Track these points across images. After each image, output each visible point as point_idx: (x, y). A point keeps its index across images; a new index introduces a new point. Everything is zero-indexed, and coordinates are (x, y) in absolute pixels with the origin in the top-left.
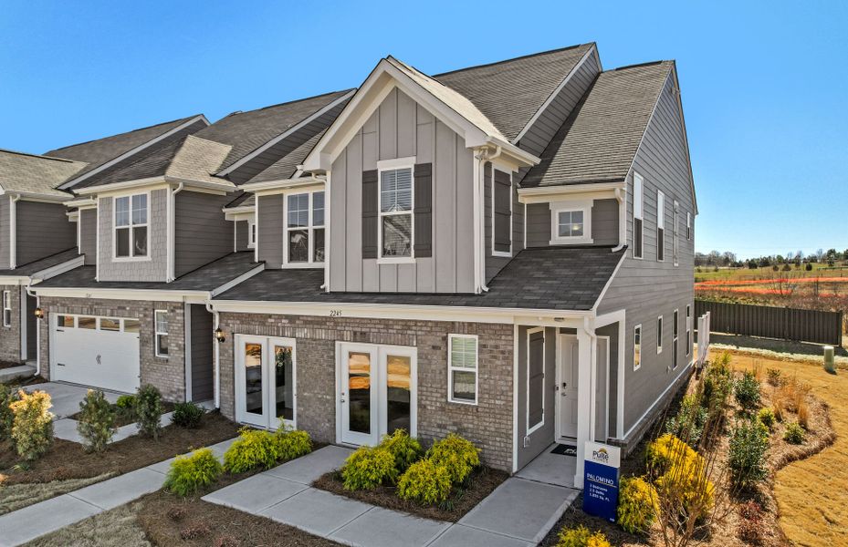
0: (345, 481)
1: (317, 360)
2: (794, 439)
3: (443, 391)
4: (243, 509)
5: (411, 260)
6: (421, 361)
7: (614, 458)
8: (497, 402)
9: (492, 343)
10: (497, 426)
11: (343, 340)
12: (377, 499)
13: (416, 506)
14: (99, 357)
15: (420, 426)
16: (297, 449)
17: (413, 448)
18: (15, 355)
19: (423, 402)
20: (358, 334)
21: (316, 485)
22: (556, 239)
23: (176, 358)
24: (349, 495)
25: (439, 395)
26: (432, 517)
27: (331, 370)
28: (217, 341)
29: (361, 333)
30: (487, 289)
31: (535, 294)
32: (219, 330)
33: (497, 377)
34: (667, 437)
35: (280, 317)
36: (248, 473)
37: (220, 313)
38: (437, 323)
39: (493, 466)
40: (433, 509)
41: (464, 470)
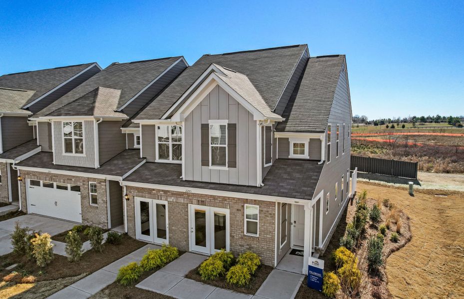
0: (201, 275)
1: (179, 212)
2: (395, 240)
3: (242, 230)
4: (158, 292)
5: (226, 168)
6: (231, 216)
7: (321, 264)
8: (268, 236)
9: (265, 209)
10: (267, 246)
11: (192, 204)
12: (218, 285)
13: (236, 287)
14: (56, 203)
15: (231, 245)
16: (173, 256)
17: (230, 258)
18: (5, 199)
19: (233, 235)
20: (200, 201)
21: (187, 276)
22: (292, 155)
23: (102, 207)
24: (205, 282)
25: (240, 232)
26: (243, 293)
27: (186, 217)
28: (125, 200)
29: (202, 201)
30: (263, 185)
31: (285, 189)
32: (126, 195)
33: (268, 225)
34: (342, 248)
35: (159, 191)
36: (153, 271)
37: (126, 186)
38: (239, 199)
39: (266, 264)
40: (243, 288)
41: (255, 268)
